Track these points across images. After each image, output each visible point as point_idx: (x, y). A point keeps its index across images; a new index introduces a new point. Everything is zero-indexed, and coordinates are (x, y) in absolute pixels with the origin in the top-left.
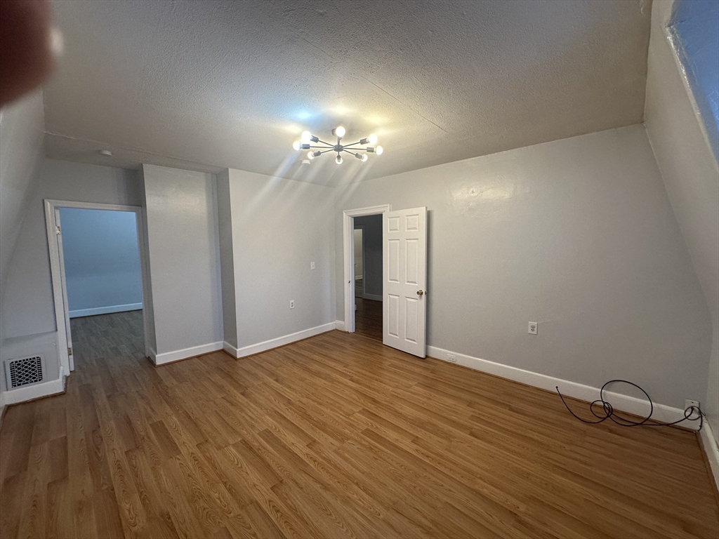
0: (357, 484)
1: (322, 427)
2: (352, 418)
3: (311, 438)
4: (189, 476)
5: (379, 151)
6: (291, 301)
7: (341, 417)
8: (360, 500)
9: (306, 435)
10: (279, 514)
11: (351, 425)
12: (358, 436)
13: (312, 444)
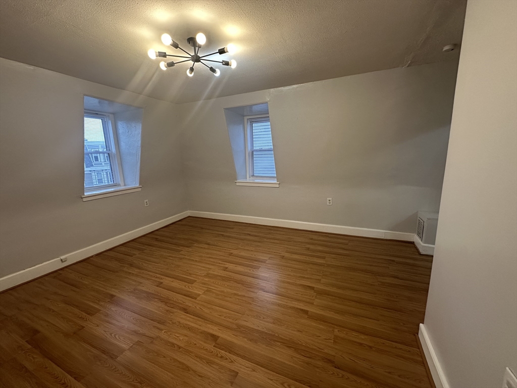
1: (224, 279)
2: (204, 288)
3: (227, 271)
7: (213, 288)
9: (231, 272)
11: (204, 284)
12: (199, 279)
13: (225, 269)
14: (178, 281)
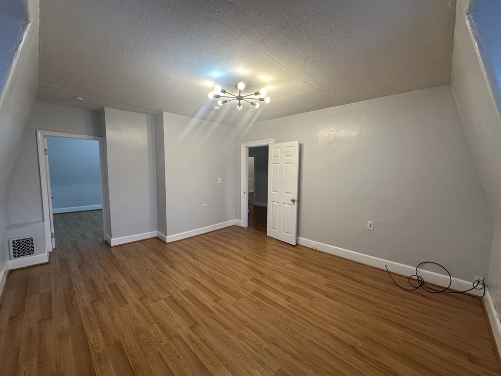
0: (248, 326)
1: (225, 289)
2: (245, 284)
3: (217, 296)
4: (134, 318)
5: (268, 100)
6: (204, 205)
7: (238, 282)
8: (250, 336)
9: (214, 294)
10: (195, 344)
11: (245, 288)
12: (249, 295)
13: (217, 299)
14: (270, 298)
